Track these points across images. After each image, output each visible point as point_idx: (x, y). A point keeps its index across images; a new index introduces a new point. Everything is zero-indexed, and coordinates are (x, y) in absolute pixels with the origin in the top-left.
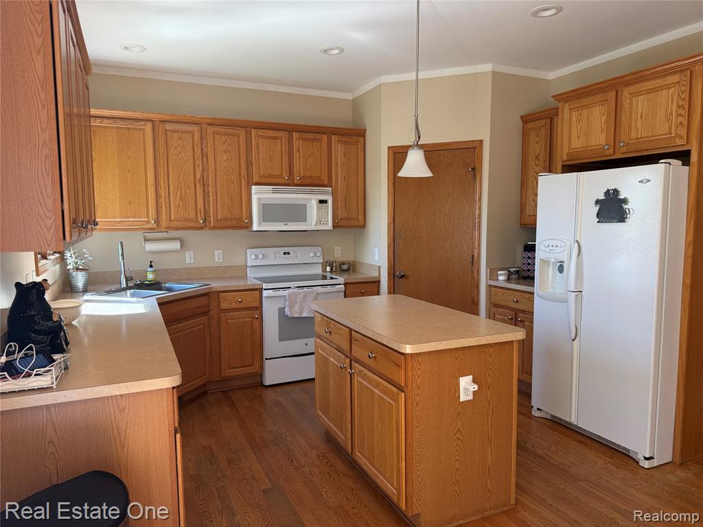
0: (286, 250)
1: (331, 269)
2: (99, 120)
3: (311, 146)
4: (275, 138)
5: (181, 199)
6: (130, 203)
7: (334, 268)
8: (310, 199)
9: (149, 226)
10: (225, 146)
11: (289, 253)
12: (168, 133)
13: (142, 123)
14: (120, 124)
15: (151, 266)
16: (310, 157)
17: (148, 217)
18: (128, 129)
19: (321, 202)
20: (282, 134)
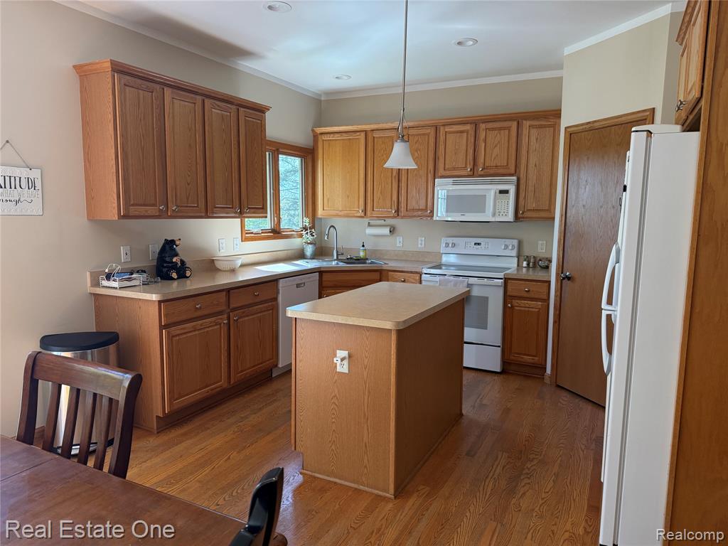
0: (478, 240)
1: (528, 264)
2: (332, 135)
3: (498, 135)
4: (462, 132)
5: (381, 193)
6: (348, 197)
7: (531, 264)
8: (489, 190)
9: (359, 215)
10: (417, 145)
11: (479, 244)
12: (375, 140)
13: (358, 134)
14: (345, 137)
15: (363, 246)
16: (496, 146)
17: (359, 208)
18: (350, 139)
19: (502, 192)
20: (468, 127)
